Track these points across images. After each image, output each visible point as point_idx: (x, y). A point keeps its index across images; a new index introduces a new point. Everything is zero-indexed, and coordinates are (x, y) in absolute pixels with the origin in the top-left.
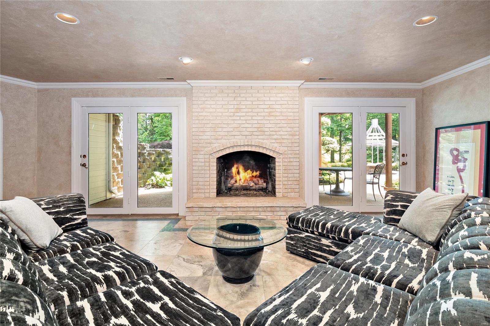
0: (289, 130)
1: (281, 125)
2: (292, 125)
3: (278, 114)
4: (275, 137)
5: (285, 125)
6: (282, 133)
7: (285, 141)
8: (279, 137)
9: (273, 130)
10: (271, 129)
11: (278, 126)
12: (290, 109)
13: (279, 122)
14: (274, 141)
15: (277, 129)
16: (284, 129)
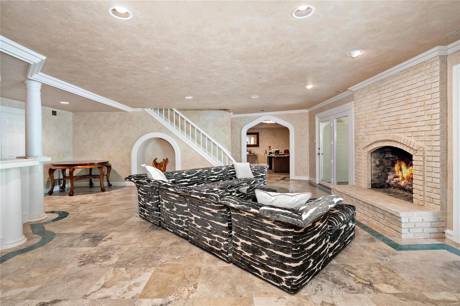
0: (427, 118)
1: (419, 114)
2: (431, 112)
3: (414, 100)
4: (411, 129)
5: (423, 113)
6: (419, 123)
7: (423, 134)
8: (416, 129)
9: (410, 121)
10: (408, 120)
11: (415, 115)
12: (428, 91)
13: (415, 110)
14: (410, 134)
15: (413, 119)
16: (421, 119)
